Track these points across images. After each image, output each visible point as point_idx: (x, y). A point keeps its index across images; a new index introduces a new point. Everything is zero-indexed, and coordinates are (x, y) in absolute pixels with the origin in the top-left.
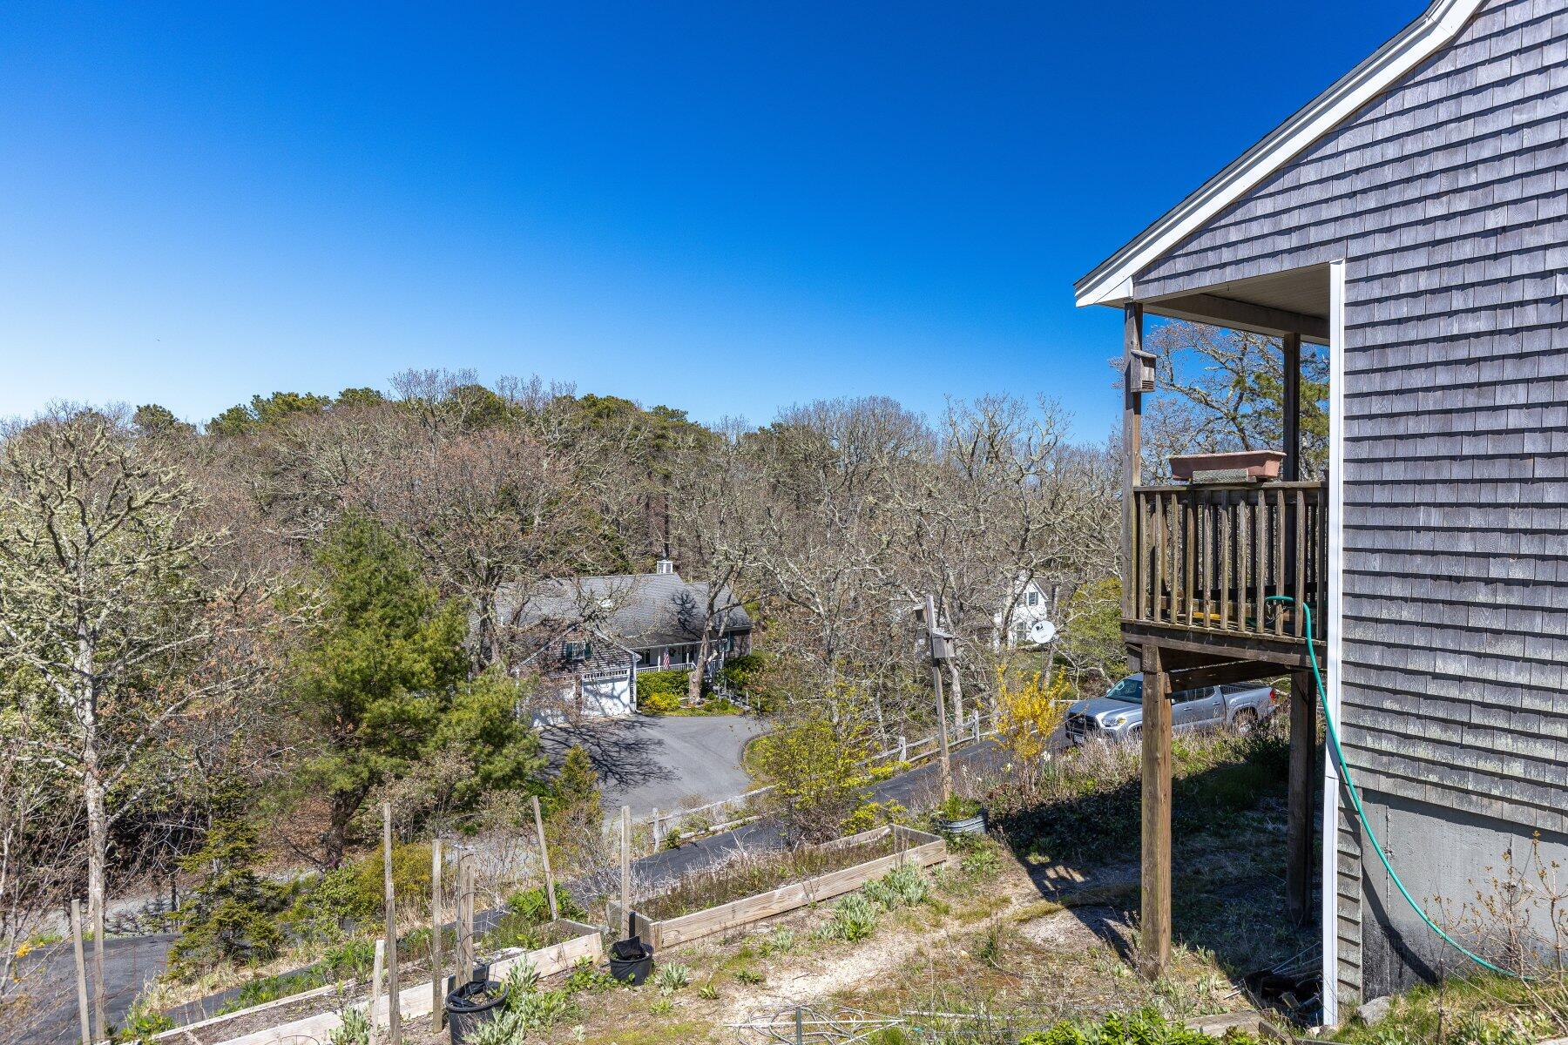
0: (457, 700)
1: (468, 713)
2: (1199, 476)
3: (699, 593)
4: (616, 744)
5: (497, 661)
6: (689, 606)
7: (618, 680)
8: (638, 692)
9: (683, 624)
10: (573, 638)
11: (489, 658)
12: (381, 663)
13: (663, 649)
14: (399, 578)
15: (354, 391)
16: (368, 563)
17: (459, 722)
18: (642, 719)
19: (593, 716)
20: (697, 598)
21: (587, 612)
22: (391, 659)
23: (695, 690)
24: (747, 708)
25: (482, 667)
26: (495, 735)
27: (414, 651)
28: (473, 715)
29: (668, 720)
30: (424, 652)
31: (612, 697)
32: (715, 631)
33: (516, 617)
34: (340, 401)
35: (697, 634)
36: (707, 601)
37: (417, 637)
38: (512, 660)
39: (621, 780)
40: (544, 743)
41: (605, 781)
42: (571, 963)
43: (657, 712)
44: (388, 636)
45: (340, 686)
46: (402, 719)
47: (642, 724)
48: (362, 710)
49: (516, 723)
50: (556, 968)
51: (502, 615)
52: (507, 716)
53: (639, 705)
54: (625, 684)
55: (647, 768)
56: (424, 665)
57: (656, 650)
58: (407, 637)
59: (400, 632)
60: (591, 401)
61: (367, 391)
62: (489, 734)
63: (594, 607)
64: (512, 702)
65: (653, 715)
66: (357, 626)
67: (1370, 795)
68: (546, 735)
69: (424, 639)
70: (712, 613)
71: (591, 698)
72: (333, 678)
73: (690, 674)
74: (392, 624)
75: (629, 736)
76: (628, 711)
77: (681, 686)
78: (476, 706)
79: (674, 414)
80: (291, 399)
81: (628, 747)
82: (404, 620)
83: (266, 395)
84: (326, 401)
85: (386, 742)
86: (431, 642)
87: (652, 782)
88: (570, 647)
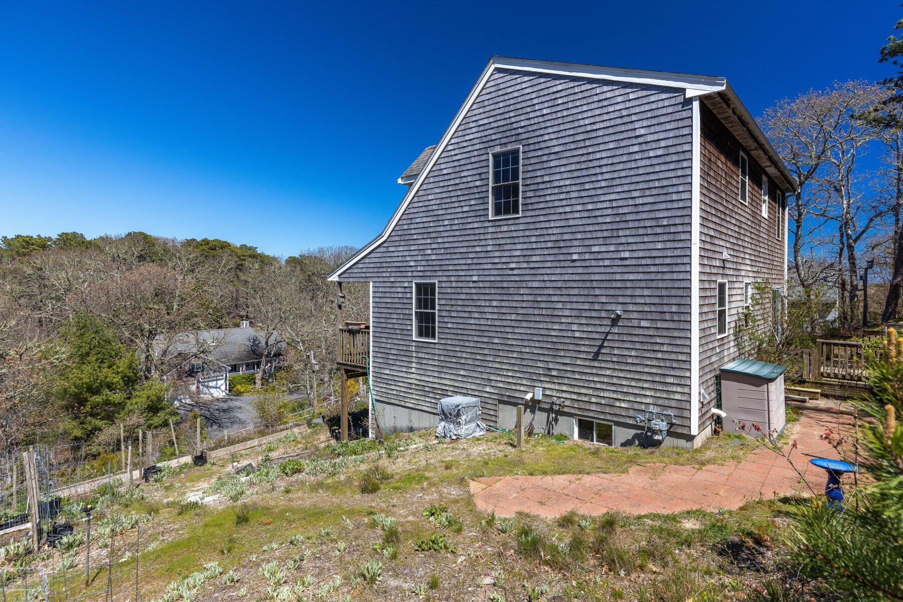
0: (134, 393)
1: (141, 397)
2: (350, 327)
3: (262, 336)
4: (218, 410)
5: (155, 374)
6: (257, 342)
7: (220, 379)
8: (230, 385)
9: (254, 351)
10: (194, 361)
11: (150, 373)
12: (97, 379)
13: (243, 364)
14: (105, 341)
15: (67, 234)
16: (89, 336)
17: (136, 403)
18: (231, 397)
19: (205, 397)
20: (261, 338)
21: (201, 350)
22: (102, 377)
23: (258, 382)
24: (285, 389)
25: (147, 378)
26: (154, 408)
27: (113, 373)
28: (144, 400)
29: (246, 397)
30: (118, 373)
31: (216, 388)
32: (269, 353)
33: (165, 353)
34: (59, 239)
35: (260, 355)
36: (265, 340)
37: (114, 367)
38: (163, 373)
39: (220, 426)
40: (179, 411)
41: (211, 427)
42: (182, 463)
43: (239, 394)
44: (100, 367)
45: (77, 391)
46: (107, 403)
47: (231, 400)
48: (87, 401)
49: (164, 402)
50: (177, 465)
51: (156, 353)
52: (160, 399)
53: (230, 391)
54: (223, 381)
55: (233, 420)
56: (117, 379)
57: (239, 364)
58: (109, 367)
59: (106, 365)
60: (206, 242)
61: (74, 234)
62: (151, 408)
63: (205, 346)
64: (162, 393)
65: (238, 395)
66: (84, 363)
67: (377, 400)
68: (181, 408)
69: (118, 367)
70: (267, 346)
71: (205, 389)
72: (73, 387)
73: (257, 375)
74: (102, 362)
75: (225, 406)
76: (224, 394)
77: (251, 380)
78: (144, 395)
79: (250, 248)
80: (28, 239)
81: (224, 411)
82: (108, 358)
83: (11, 236)
84: (50, 239)
85: (98, 414)
86: (121, 369)
87: (236, 426)
88: (193, 365)
